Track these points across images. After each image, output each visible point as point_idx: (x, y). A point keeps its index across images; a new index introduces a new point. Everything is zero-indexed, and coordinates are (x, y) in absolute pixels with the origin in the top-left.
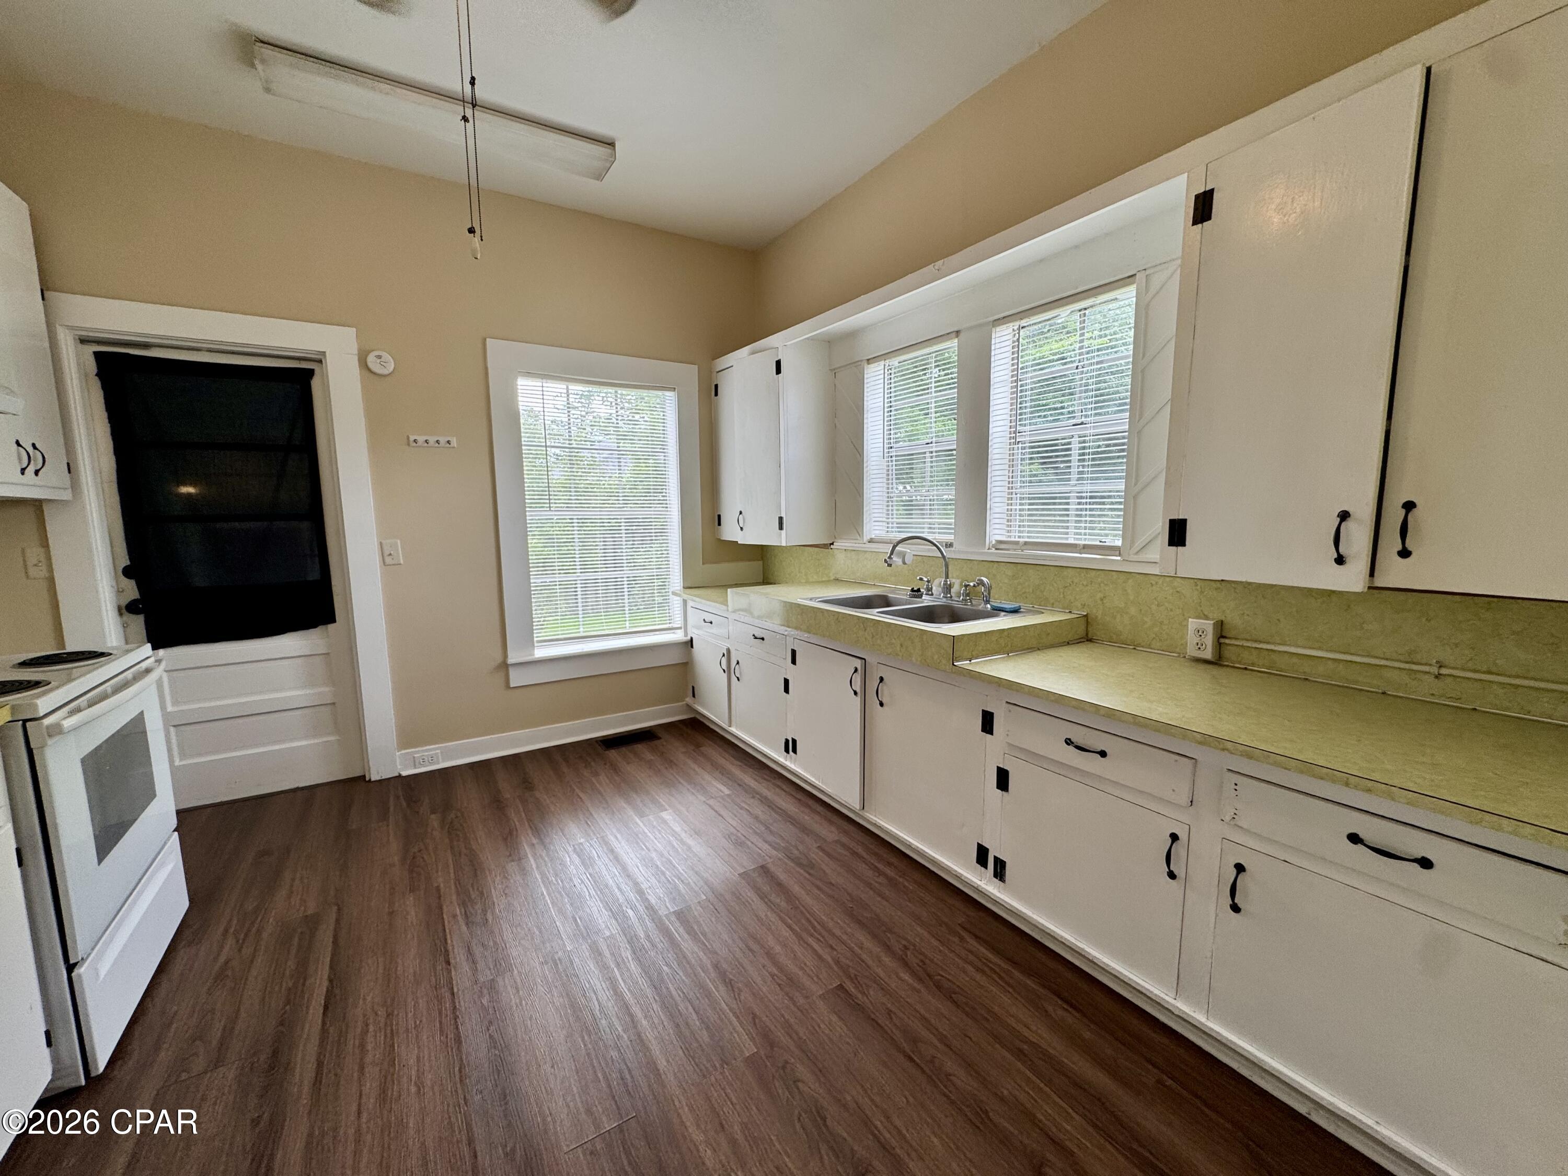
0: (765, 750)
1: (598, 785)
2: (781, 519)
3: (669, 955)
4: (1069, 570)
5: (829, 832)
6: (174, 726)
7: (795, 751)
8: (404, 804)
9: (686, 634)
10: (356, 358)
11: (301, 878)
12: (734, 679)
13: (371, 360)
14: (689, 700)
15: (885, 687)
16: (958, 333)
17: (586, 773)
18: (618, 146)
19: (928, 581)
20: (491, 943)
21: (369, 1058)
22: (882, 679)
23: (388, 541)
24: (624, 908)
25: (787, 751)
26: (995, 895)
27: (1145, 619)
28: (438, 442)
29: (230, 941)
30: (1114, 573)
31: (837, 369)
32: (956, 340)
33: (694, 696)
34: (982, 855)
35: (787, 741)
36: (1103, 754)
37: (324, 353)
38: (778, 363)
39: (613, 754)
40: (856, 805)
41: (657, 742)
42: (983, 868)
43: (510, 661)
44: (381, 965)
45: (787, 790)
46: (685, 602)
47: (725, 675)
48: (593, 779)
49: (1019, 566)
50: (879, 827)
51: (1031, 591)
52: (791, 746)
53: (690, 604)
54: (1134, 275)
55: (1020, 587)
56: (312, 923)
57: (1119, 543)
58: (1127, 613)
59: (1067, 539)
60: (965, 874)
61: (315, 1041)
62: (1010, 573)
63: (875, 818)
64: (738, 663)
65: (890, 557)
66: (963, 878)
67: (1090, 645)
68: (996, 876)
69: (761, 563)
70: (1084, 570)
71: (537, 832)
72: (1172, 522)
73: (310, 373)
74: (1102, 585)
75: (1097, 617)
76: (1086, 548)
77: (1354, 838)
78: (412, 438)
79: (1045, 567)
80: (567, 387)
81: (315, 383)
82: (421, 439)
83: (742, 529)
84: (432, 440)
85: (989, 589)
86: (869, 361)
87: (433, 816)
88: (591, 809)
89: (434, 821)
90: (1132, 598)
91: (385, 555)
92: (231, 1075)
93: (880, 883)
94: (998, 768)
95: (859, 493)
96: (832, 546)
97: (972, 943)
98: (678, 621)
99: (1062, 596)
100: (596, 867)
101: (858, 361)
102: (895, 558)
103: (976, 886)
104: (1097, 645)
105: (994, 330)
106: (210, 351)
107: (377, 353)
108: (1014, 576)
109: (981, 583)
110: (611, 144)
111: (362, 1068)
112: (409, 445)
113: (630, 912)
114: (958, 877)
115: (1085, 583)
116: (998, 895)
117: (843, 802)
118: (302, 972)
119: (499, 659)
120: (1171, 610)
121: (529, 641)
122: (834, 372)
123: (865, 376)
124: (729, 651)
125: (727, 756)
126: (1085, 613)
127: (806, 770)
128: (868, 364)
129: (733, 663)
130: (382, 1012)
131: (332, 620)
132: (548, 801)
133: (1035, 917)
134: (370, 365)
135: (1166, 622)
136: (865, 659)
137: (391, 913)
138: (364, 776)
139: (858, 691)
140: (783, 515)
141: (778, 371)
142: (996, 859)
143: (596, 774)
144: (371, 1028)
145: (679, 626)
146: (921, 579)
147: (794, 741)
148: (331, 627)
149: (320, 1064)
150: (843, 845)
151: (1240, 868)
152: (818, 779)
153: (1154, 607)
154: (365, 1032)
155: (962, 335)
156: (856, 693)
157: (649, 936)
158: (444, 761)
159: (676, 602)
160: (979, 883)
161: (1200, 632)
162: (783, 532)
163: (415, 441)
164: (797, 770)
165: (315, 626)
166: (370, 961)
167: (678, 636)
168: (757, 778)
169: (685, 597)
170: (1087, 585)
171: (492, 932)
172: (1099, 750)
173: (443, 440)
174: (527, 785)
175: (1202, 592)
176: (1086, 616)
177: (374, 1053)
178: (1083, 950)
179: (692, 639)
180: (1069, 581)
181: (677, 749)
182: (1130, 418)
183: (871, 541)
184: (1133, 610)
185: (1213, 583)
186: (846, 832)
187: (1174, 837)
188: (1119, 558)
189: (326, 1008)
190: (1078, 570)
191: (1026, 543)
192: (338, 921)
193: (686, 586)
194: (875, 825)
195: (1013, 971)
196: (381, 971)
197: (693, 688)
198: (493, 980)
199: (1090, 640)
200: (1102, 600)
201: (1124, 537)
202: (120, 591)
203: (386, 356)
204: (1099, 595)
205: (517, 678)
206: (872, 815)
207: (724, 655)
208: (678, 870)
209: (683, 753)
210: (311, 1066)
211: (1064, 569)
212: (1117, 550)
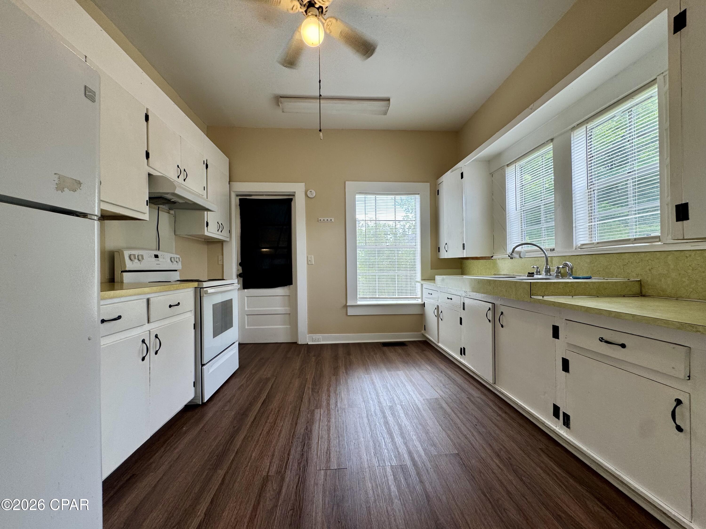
0: (450, 352)
1: (375, 358)
2: (464, 244)
3: (381, 420)
4: (626, 255)
5: (476, 393)
6: (247, 315)
7: (464, 354)
8: (306, 352)
9: (422, 300)
10: (304, 193)
11: (269, 367)
12: (440, 319)
13: (308, 193)
14: (423, 332)
15: (504, 317)
16: (552, 140)
17: (372, 353)
18: (391, 100)
19: (537, 268)
20: (317, 399)
21: (269, 421)
22: (502, 313)
23: (310, 256)
24: (369, 400)
25: (461, 354)
26: (563, 436)
27: (684, 279)
28: (327, 220)
29: (245, 379)
30: (657, 253)
31: (493, 172)
32: (552, 143)
33: (425, 330)
34: (556, 411)
35: (461, 349)
36: (623, 346)
37: (295, 192)
38: (462, 174)
39: (385, 349)
40: (491, 381)
41: (405, 347)
42: (557, 419)
43: (348, 304)
44: (282, 395)
45: (460, 373)
46: (422, 285)
47: (436, 318)
48: (374, 356)
49: (594, 256)
50: (502, 394)
52: (463, 352)
53: (424, 286)
54: (656, 79)
55: (595, 268)
56: (268, 380)
57: (658, 234)
58: (669, 277)
60: (547, 422)
61: (257, 411)
62: (588, 261)
63: (500, 389)
64: (442, 312)
65: (511, 254)
66: (545, 424)
67: (643, 298)
68: (564, 424)
69: (461, 270)
70: (636, 254)
71: (346, 369)
72: (678, 206)
73: (291, 200)
74: (649, 261)
75: (647, 281)
76: (637, 240)
78: (319, 219)
79: (609, 255)
80: (376, 197)
81: (293, 203)
82: (322, 219)
83: (447, 251)
84: (326, 219)
85: (572, 269)
86: (508, 165)
87: (313, 358)
88: (369, 364)
89: (313, 359)
90: (672, 267)
91: (309, 261)
92: (233, 413)
93: (497, 420)
94: (563, 358)
95: (504, 230)
96: (492, 258)
97: (546, 460)
98: (419, 295)
99: (623, 271)
100: (364, 384)
101: (503, 167)
102: (514, 255)
103: (553, 429)
104: (650, 298)
105: (572, 133)
106: (266, 195)
107: (310, 190)
108: (590, 262)
109: (566, 265)
110: (388, 100)
111: (266, 422)
112: (318, 221)
113: (371, 402)
114: (543, 424)
115: (638, 261)
116: (566, 436)
117: (485, 380)
118: (260, 393)
119: (345, 304)
121: (355, 297)
122: (492, 175)
123: (506, 173)
124: (438, 306)
125: (435, 356)
126: (639, 280)
127: (469, 363)
128: (508, 167)
129: (440, 312)
130: (277, 409)
131: (292, 284)
132: (354, 360)
133: (589, 452)
134: (309, 195)
136: (494, 304)
137: (290, 383)
138: (296, 342)
139: (491, 319)
140: (465, 243)
141: (462, 177)
142: (564, 414)
143: (376, 354)
144: (272, 413)
145: (419, 297)
146: (533, 267)
147: (464, 349)
148: (291, 286)
149: (255, 418)
150: (481, 399)
152: (474, 367)
153: (690, 271)
154: (270, 413)
155: (555, 141)
156: (490, 321)
157: (375, 411)
158: (323, 341)
159: (418, 285)
160: (555, 428)
162: (465, 250)
163: (320, 220)
164: (465, 363)
165: (286, 285)
166: (279, 394)
167: (419, 301)
168: (446, 366)
169: (422, 283)
170: (639, 263)
171: (319, 396)
172: (621, 343)
173: (329, 219)
174: (349, 354)
176: (640, 281)
177: (271, 420)
178: (619, 476)
179: (424, 302)
180: (627, 261)
181: (413, 350)
182: (660, 160)
184: (674, 275)
186: (485, 395)
187: (679, 402)
188: (659, 243)
189: (262, 404)
190: (632, 254)
191: (598, 243)
192: (275, 381)
193: (423, 278)
194: (500, 392)
195: (569, 479)
196: (281, 397)
197: (425, 326)
198: (314, 410)
199: (644, 296)
200: (650, 270)
201: (662, 230)
202: (238, 270)
203: (313, 191)
204: (648, 268)
205: (351, 312)
206: (499, 387)
207: (436, 309)
208: (397, 392)
209: (416, 353)
210: (253, 418)
211: (622, 255)
212: (658, 238)
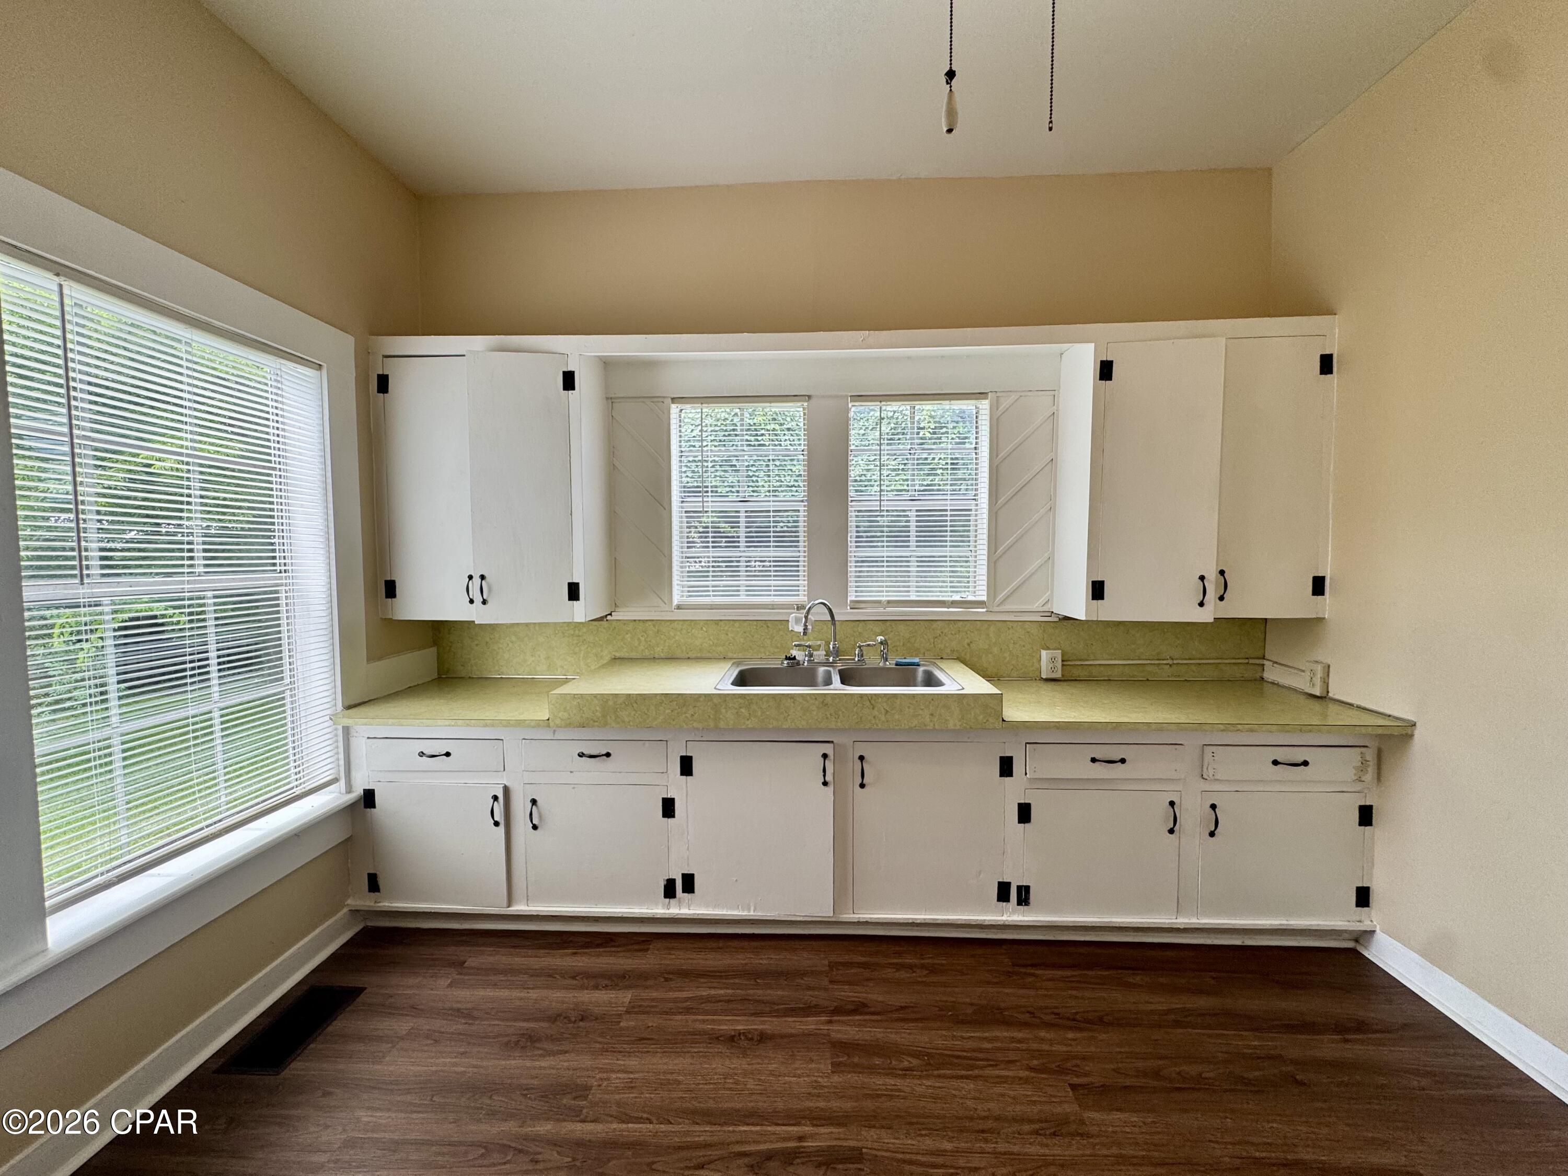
2: (573, 586)
4: (938, 623)
7: (688, 888)
15: (868, 766)
16: (808, 397)
22: (862, 758)
26: (1020, 921)
27: (1005, 655)
30: (978, 622)
32: (804, 403)
33: (375, 890)
34: (1003, 891)
35: (670, 882)
36: (1123, 761)
38: (568, 376)
42: (1004, 903)
46: (347, 728)
49: (889, 623)
51: (902, 644)
52: (679, 886)
53: (365, 731)
54: (986, 393)
57: (984, 598)
58: (991, 653)
59: (909, 596)
60: (984, 918)
68: (1020, 904)
69: (434, 649)
70: (951, 622)
72: (1094, 583)
74: (969, 632)
76: (954, 604)
77: (1275, 763)
79: (914, 622)
86: (675, 400)
90: (994, 640)
94: (1020, 804)
95: (661, 552)
96: (609, 617)
98: (327, 771)
99: (932, 645)
101: (658, 399)
103: (999, 923)
105: (853, 404)
115: (953, 632)
116: (1024, 919)
120: (1024, 646)
123: (671, 419)
124: (506, 790)
126: (955, 658)
128: (673, 403)
129: (520, 805)
135: (1020, 655)
136: (832, 742)
139: (830, 779)
140: (578, 580)
141: (568, 386)
142: (1020, 888)
145: (332, 777)
151: (1213, 807)
153: (1011, 646)
155: (813, 401)
159: (331, 737)
160: (999, 918)
161: (1053, 660)
162: (579, 603)
164: (696, 913)
169: (347, 722)
170: (955, 634)
172: (1121, 759)
175: (1044, 631)
179: (369, 792)
180: (939, 632)
183: (679, 607)
184: (995, 650)
185: (1051, 624)
187: (1172, 804)
188: (984, 610)
190: (946, 622)
193: (347, 704)
197: (372, 876)
200: (968, 645)
201: (988, 595)
204: (967, 641)
207: (495, 799)
211: (933, 623)
212: (980, 604)
